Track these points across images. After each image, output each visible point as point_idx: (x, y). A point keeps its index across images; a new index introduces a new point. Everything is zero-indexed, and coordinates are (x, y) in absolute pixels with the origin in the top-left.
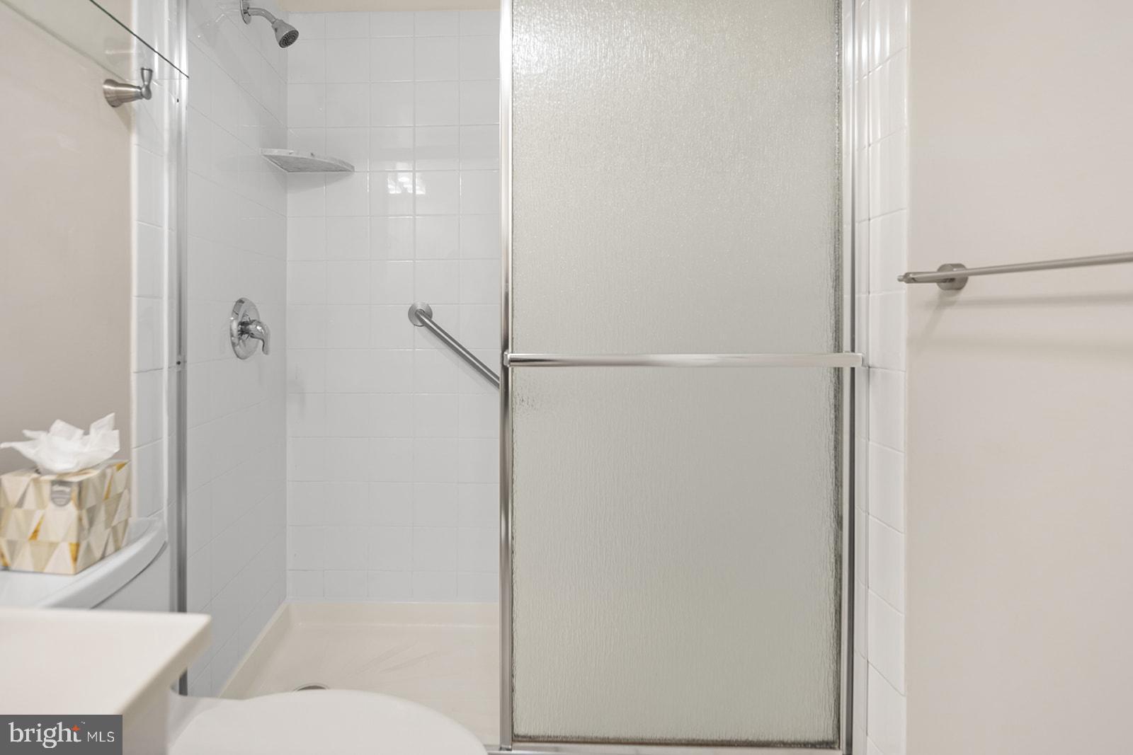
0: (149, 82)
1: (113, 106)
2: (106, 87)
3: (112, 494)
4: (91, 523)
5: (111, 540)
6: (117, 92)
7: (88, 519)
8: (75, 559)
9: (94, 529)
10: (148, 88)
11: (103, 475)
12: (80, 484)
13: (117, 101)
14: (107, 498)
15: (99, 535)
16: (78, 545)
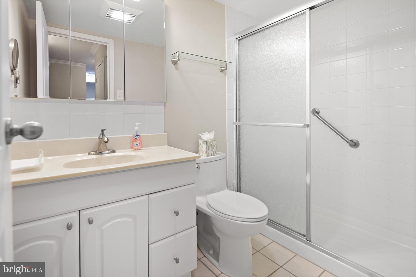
0: (226, 66)
1: (222, 72)
2: (220, 69)
3: (213, 145)
4: (209, 149)
5: (213, 153)
6: (222, 69)
7: (208, 148)
8: (206, 154)
9: (209, 150)
10: (226, 67)
11: (211, 141)
12: (207, 142)
13: (222, 71)
14: (212, 145)
15: (210, 152)
16: (206, 152)
